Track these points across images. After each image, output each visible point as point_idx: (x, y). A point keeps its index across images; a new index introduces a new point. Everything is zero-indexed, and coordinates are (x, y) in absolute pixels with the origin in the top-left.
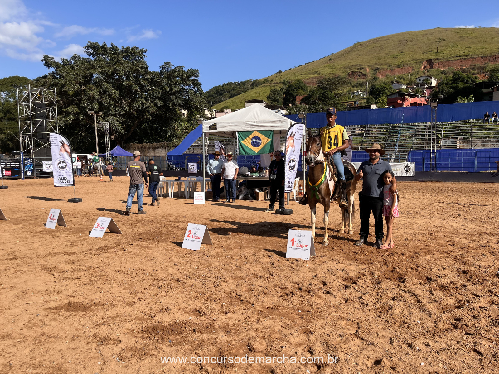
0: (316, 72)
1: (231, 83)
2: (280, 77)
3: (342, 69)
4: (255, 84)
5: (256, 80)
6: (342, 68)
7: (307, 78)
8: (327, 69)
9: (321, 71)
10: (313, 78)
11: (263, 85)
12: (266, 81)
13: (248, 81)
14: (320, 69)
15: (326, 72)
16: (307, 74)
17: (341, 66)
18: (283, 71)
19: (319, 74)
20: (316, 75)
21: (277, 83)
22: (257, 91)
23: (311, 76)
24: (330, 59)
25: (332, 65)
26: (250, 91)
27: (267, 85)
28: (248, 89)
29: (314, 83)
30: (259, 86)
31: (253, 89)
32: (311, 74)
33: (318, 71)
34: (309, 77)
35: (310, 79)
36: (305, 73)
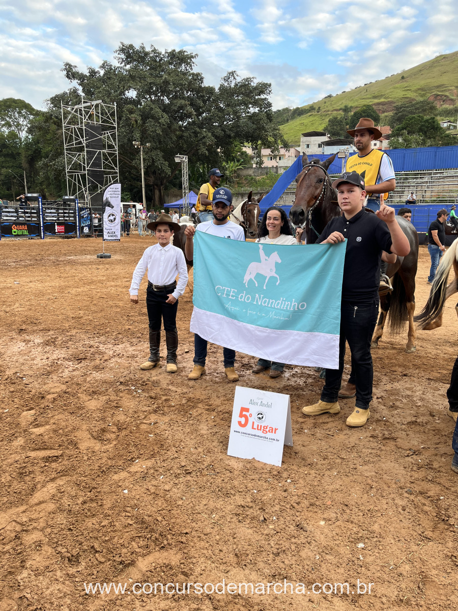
0: (381, 96)
3: (420, 92)
4: (299, 112)
5: (298, 109)
6: (419, 89)
7: (371, 103)
8: (399, 91)
9: (391, 94)
10: (379, 104)
11: (310, 114)
12: (311, 108)
14: (388, 91)
15: (398, 94)
17: (419, 87)
18: (334, 95)
19: (388, 97)
20: (382, 100)
21: (328, 111)
22: (302, 122)
23: (376, 101)
24: (403, 78)
25: (406, 85)
26: (291, 123)
27: (313, 113)
28: (288, 120)
29: (380, 110)
30: (304, 116)
31: (295, 120)
32: (375, 97)
33: (384, 95)
34: (373, 103)
35: (374, 104)
36: (368, 96)
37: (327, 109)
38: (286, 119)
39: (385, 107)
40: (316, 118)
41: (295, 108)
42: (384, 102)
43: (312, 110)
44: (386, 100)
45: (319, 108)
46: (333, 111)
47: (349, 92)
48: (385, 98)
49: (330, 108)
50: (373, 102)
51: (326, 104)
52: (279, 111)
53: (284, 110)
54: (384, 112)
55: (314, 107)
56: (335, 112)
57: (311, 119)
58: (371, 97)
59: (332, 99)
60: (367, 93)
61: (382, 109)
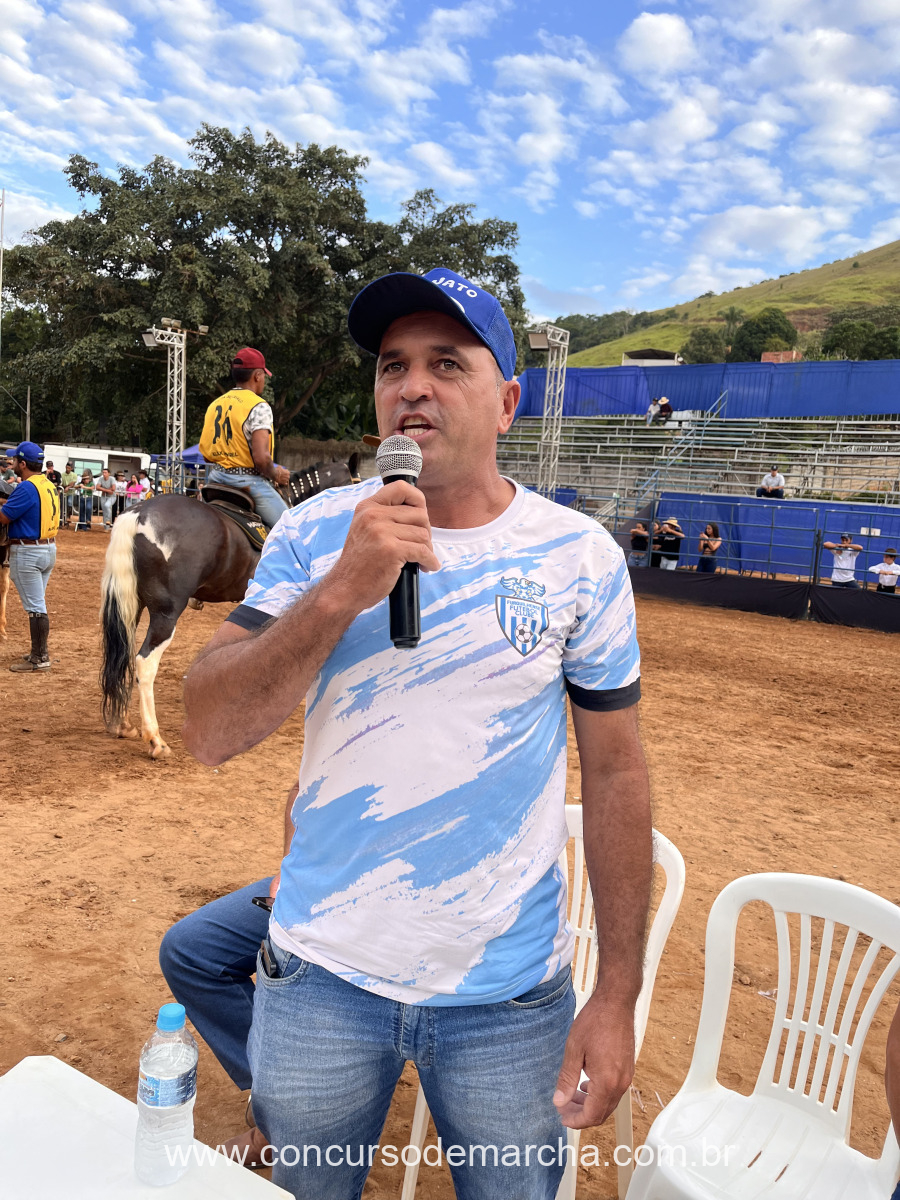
0: (809, 298)
1: (578, 316)
2: (708, 306)
3: (888, 293)
4: (644, 321)
5: (644, 314)
6: (887, 288)
7: (787, 310)
8: (845, 289)
9: (828, 294)
10: (803, 312)
11: (664, 323)
12: (671, 314)
13: (623, 314)
14: (824, 289)
15: (843, 296)
16: (786, 301)
18: (718, 292)
19: (823, 301)
20: (811, 305)
21: (701, 320)
22: (647, 337)
23: (799, 306)
24: (856, 266)
25: (860, 280)
26: (625, 338)
27: (673, 323)
28: (621, 335)
29: (804, 324)
30: (654, 326)
31: (635, 333)
32: (797, 300)
33: (816, 296)
34: (792, 309)
35: (794, 313)
36: (782, 297)
37: (699, 315)
38: (618, 331)
39: (815, 319)
40: (675, 332)
41: (639, 312)
42: (814, 309)
43: (671, 317)
44: (817, 306)
45: (686, 315)
46: (709, 320)
47: (748, 289)
48: (817, 302)
49: (706, 315)
50: (791, 307)
51: (700, 309)
52: (607, 316)
53: (616, 315)
54: (812, 328)
55: (677, 312)
56: (714, 323)
57: (666, 332)
58: (788, 298)
59: (712, 300)
60: (781, 291)
61: (809, 323)
